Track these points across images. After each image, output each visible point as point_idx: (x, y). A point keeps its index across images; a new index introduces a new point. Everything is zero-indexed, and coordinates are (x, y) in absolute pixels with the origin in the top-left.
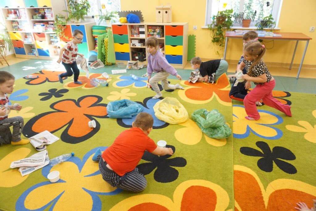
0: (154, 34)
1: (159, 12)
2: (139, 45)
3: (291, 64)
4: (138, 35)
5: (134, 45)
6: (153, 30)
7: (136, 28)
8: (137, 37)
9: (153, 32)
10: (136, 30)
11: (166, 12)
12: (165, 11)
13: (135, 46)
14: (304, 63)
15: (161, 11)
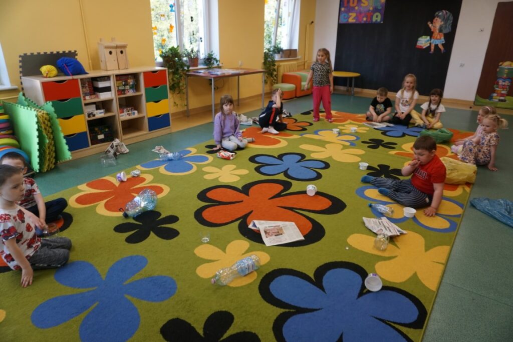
0: (126, 88)
1: (111, 53)
2: (101, 113)
3: (238, 99)
4: (93, 96)
5: (91, 116)
6: (123, 83)
7: (85, 84)
8: (92, 98)
9: (123, 85)
10: (86, 87)
11: (122, 52)
12: (119, 50)
13: (94, 115)
14: (240, 97)
15: (113, 51)
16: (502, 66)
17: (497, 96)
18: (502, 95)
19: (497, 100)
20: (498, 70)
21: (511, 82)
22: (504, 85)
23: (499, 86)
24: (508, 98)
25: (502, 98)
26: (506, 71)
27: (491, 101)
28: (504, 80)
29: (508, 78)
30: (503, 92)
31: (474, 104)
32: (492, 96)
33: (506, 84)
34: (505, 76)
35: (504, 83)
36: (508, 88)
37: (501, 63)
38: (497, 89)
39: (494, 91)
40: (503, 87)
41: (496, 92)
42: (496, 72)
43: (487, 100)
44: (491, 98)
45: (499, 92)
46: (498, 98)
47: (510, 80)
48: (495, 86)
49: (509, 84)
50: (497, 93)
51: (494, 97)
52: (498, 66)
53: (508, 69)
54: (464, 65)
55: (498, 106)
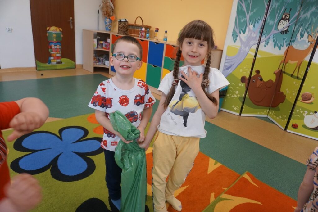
16: (50, 31)
17: (54, 59)
18: (58, 58)
19: (55, 63)
20: (47, 34)
21: (62, 46)
22: (56, 49)
23: (53, 50)
24: (63, 60)
25: (58, 61)
26: (54, 35)
27: (50, 65)
28: (56, 43)
29: (58, 42)
30: (58, 55)
31: (36, 69)
32: (50, 60)
33: (58, 48)
34: (55, 40)
35: (56, 47)
36: (60, 51)
37: (48, 28)
38: (52, 53)
39: (50, 55)
40: (57, 50)
41: (52, 55)
42: (46, 36)
43: (47, 64)
44: (49, 62)
45: (54, 55)
46: (55, 60)
47: (60, 44)
48: (50, 50)
49: (60, 47)
50: (54, 57)
51: (52, 61)
52: (46, 31)
53: (56, 34)
54: (12, 30)
55: (58, 67)
